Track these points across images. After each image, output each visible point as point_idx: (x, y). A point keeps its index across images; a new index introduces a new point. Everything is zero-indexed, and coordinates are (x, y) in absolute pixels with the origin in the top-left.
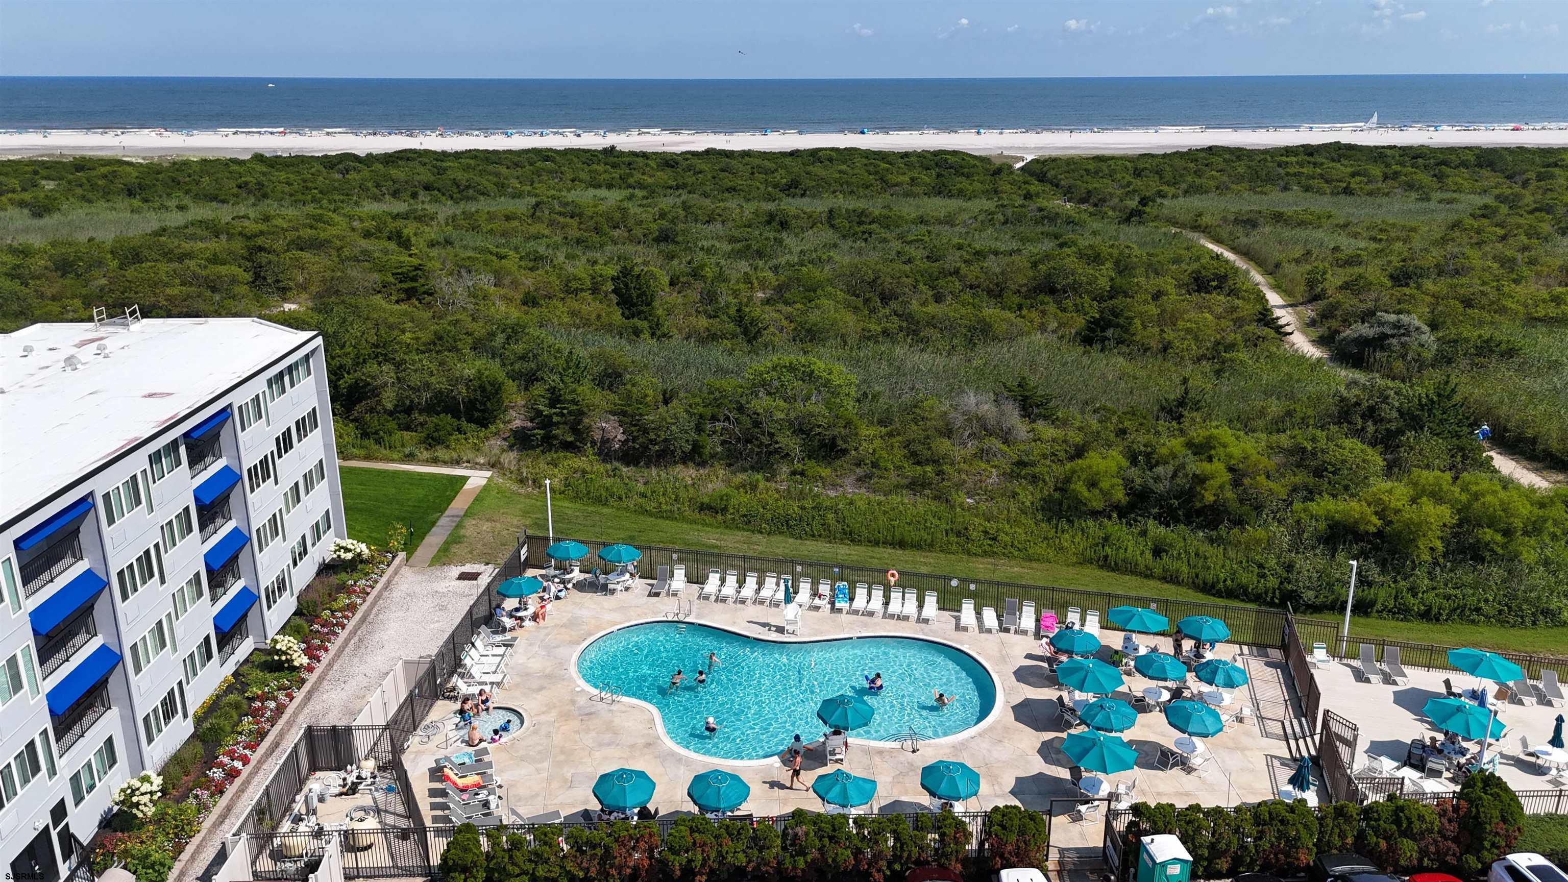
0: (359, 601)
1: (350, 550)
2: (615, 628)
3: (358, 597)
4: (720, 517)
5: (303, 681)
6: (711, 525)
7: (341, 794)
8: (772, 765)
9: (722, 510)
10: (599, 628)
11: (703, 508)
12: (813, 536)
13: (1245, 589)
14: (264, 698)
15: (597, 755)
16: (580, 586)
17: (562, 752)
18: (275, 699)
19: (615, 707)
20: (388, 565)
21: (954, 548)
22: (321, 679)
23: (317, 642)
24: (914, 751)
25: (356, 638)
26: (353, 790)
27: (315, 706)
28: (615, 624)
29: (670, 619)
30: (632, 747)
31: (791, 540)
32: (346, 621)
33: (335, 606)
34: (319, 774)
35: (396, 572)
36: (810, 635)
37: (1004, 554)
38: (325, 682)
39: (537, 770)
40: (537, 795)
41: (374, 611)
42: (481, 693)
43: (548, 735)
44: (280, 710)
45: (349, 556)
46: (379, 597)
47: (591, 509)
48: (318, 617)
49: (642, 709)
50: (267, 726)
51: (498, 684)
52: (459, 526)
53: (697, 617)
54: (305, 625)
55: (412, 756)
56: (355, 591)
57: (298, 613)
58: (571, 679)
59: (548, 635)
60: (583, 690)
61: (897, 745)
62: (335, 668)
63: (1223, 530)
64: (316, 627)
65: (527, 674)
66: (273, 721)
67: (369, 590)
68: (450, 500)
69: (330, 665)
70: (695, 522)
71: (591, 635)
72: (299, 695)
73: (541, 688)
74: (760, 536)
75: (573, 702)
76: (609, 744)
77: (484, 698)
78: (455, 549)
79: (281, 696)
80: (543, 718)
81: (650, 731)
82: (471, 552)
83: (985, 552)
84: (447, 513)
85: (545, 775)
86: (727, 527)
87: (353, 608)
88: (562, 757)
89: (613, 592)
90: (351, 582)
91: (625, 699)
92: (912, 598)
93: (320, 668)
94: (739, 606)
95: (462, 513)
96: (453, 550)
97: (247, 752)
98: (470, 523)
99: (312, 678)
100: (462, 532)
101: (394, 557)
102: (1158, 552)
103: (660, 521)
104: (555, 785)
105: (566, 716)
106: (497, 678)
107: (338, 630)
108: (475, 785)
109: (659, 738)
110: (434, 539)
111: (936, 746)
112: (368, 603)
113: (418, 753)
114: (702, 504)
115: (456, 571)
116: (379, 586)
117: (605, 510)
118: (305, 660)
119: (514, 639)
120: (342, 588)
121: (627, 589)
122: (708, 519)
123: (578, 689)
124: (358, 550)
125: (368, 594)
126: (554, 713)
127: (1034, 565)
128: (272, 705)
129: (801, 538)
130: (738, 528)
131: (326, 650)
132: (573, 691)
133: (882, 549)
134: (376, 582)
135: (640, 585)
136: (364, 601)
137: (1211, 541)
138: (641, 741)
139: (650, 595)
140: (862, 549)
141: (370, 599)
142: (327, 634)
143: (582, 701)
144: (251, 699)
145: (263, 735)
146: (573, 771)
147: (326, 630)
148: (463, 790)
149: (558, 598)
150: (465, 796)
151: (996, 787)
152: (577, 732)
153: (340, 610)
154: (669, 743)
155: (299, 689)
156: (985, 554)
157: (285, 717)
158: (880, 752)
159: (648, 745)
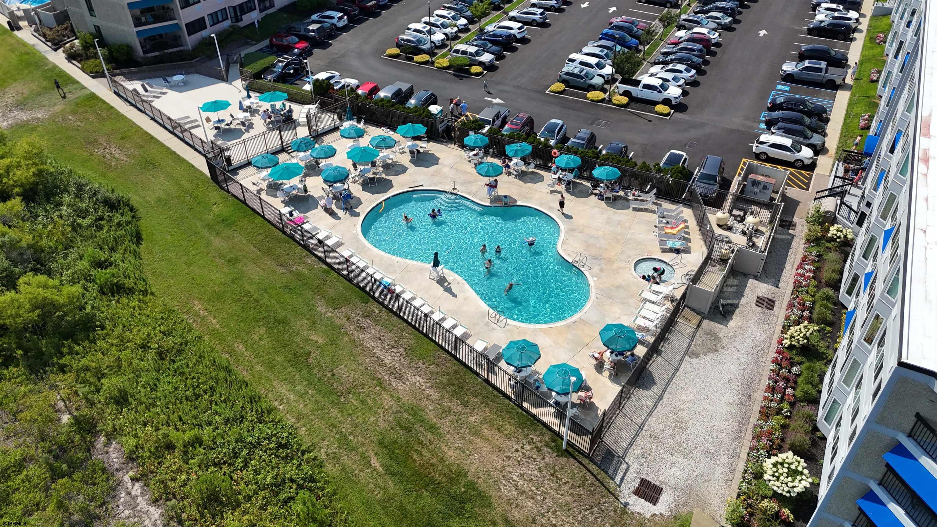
2: (549, 325)
10: (560, 330)
15: (601, 233)
17: (619, 240)
29: (505, 319)
30: (582, 232)
39: (634, 235)
40: (638, 222)
43: (622, 253)
49: (565, 250)
58: (597, 288)
60: (593, 277)
64: (789, 392)
73: (618, 287)
75: (601, 270)
76: (593, 237)
80: (623, 266)
85: (631, 231)
87: (762, 416)
88: (619, 237)
91: (571, 260)
104: (627, 225)
105: (610, 261)
109: (565, 232)
115: (662, 506)
123: (595, 279)
126: (616, 265)
132: (598, 279)
136: (754, 428)
138: (575, 233)
143: (596, 269)
153: (773, 412)
154: (562, 226)
159: (573, 230)
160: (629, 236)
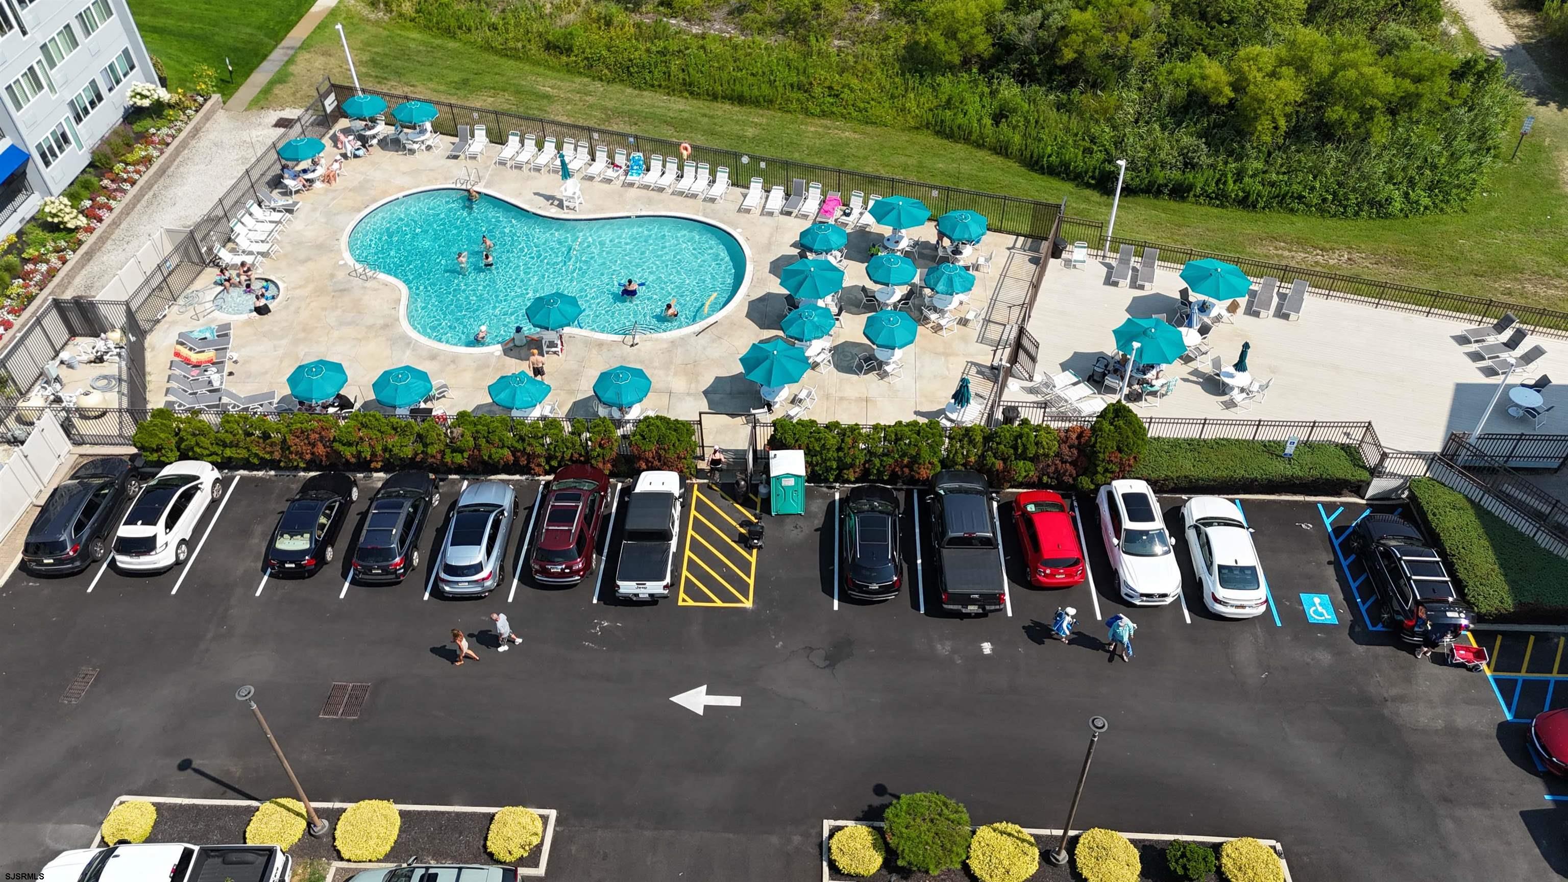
0: (156, 153)
1: (147, 97)
2: (400, 195)
3: (155, 148)
4: (564, 59)
5: (80, 243)
6: (552, 68)
7: (91, 362)
8: (492, 354)
9: (567, 50)
10: (385, 193)
11: (550, 47)
12: (653, 86)
13: (1065, 165)
14: (35, 261)
15: (336, 334)
16: (384, 143)
17: (304, 330)
18: (47, 262)
19: (368, 284)
20: (197, 111)
21: (795, 105)
22: (102, 240)
23: (102, 199)
24: (632, 346)
25: (151, 193)
26: (100, 360)
27: (93, 267)
28: (402, 189)
29: (459, 186)
30: (370, 327)
31: (629, 90)
32: (136, 176)
33: (130, 158)
34: (78, 339)
35: (207, 118)
36: (590, 212)
37: (843, 116)
38: (109, 242)
39: (275, 347)
40: (266, 373)
41: (176, 163)
42: (243, 264)
43: (297, 311)
44: (51, 274)
45: (146, 103)
46: (184, 145)
47: (439, 42)
48: (111, 169)
49: (394, 288)
50: (34, 290)
51: (264, 254)
52: (291, 61)
53: (488, 185)
54: (94, 180)
55: (166, 326)
56: (153, 142)
57: (91, 165)
58: (339, 251)
59: (334, 199)
60: (345, 264)
61: (619, 338)
62: (122, 226)
63: (1075, 94)
64: (106, 182)
65: (300, 243)
66: (42, 286)
67: (169, 140)
68: (290, 26)
69: (115, 224)
70: (537, 63)
71: (375, 201)
72: (73, 258)
73: (308, 259)
74: (598, 84)
75: (332, 276)
76: (349, 324)
77: (245, 269)
78: (277, 90)
79: (54, 260)
80: (298, 292)
81: (393, 312)
82: (294, 94)
83: (823, 111)
84: (284, 43)
85: (280, 352)
86: (568, 71)
87: (147, 161)
88: (302, 335)
89: (412, 152)
90: (153, 130)
91: (382, 276)
92: (704, 174)
93: (100, 228)
94: (533, 173)
95: (298, 44)
96: (276, 91)
97: (10, 317)
98: (304, 56)
99: (89, 240)
100: (292, 68)
101: (206, 100)
102: (999, 117)
103: (503, 61)
104: (286, 363)
105: (320, 291)
106: (264, 248)
107: (126, 186)
108: (209, 362)
109: (398, 320)
110: (260, 77)
111: (657, 340)
112: (165, 155)
113: (174, 323)
114: (549, 42)
115: (274, 116)
116: (182, 135)
117: (452, 45)
118: (82, 221)
119: (295, 203)
120: (143, 138)
121: (429, 148)
122: (552, 61)
123: (341, 263)
124: (156, 97)
125: (168, 144)
126: (311, 287)
127: (870, 129)
128: (44, 267)
129: (640, 88)
130: (580, 73)
131: (110, 209)
132: (336, 263)
133: (719, 105)
134: (180, 130)
135: (443, 143)
136: (162, 153)
137: (1059, 106)
138: (381, 322)
139: (448, 158)
140: (699, 103)
141: (169, 151)
142: (115, 190)
143: (341, 275)
144: (26, 261)
145: (31, 298)
146: (307, 350)
147: (114, 186)
148: (196, 366)
149: (356, 156)
150: (195, 372)
151: (693, 386)
152: (324, 309)
153: (134, 164)
154: (405, 325)
155: (74, 251)
156: (823, 114)
157: (56, 280)
158: (600, 344)
159: (386, 326)
160: (284, 342)
